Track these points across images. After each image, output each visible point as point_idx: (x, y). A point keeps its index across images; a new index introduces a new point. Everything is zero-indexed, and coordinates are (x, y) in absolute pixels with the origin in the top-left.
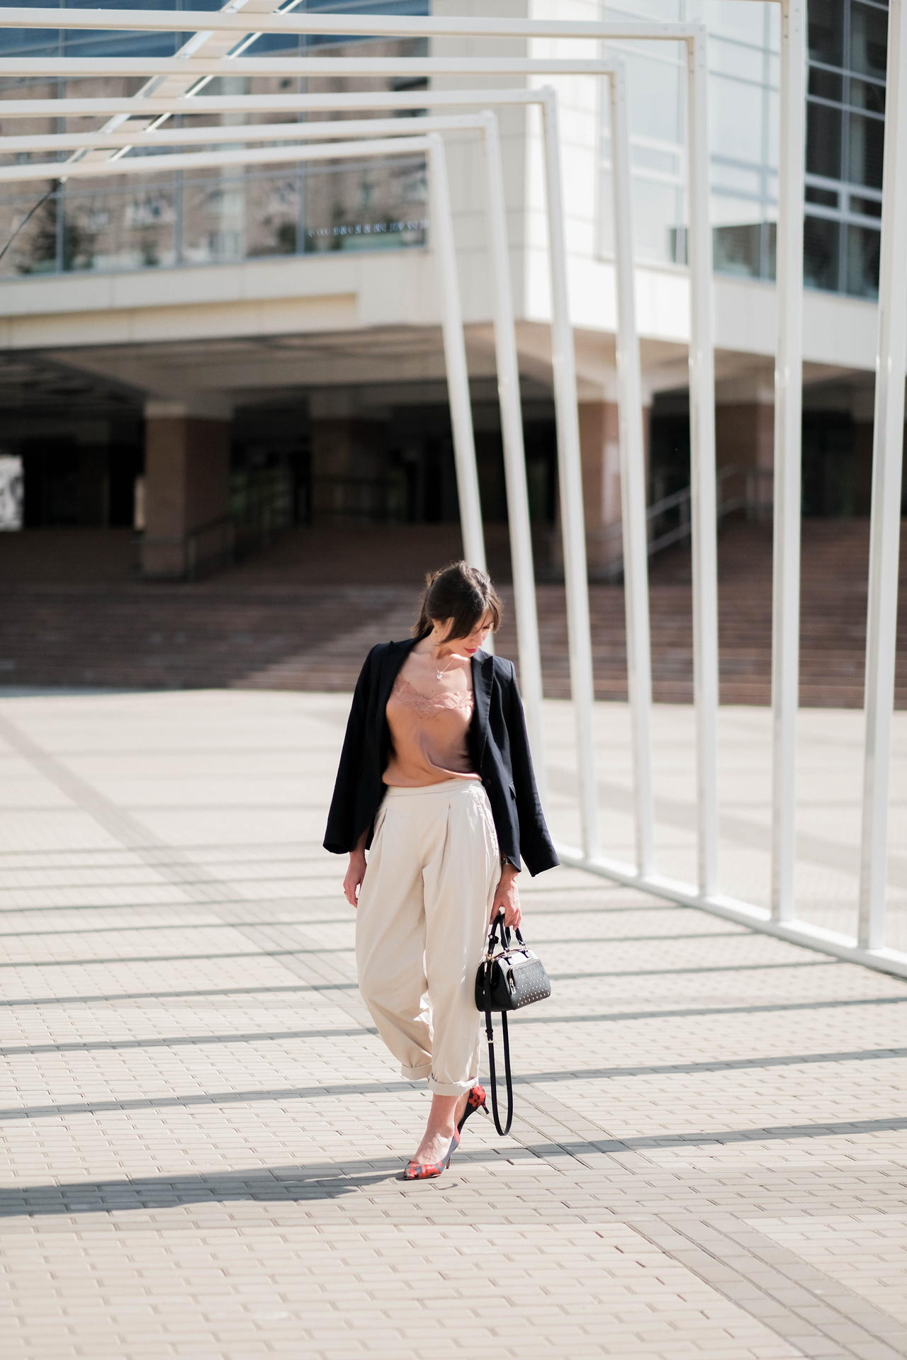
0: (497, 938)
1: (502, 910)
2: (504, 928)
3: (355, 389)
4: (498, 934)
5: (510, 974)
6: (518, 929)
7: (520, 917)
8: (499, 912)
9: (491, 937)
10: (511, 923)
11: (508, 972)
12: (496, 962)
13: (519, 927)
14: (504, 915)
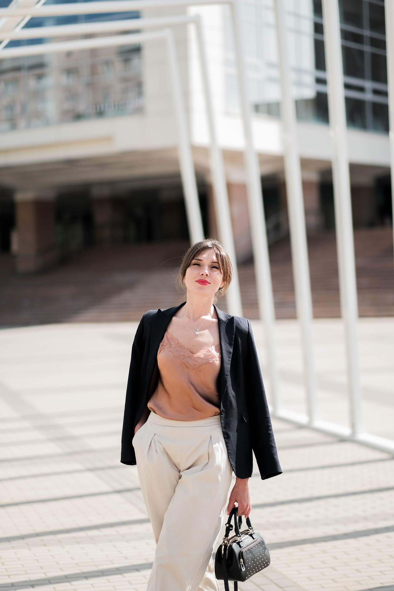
0: (232, 526)
1: (236, 504)
2: (238, 517)
3: (111, 183)
4: (233, 523)
5: (241, 554)
6: (248, 518)
7: (249, 509)
8: (235, 506)
9: (228, 525)
10: (243, 513)
11: (240, 553)
12: (231, 546)
13: (249, 516)
14: (237, 508)
